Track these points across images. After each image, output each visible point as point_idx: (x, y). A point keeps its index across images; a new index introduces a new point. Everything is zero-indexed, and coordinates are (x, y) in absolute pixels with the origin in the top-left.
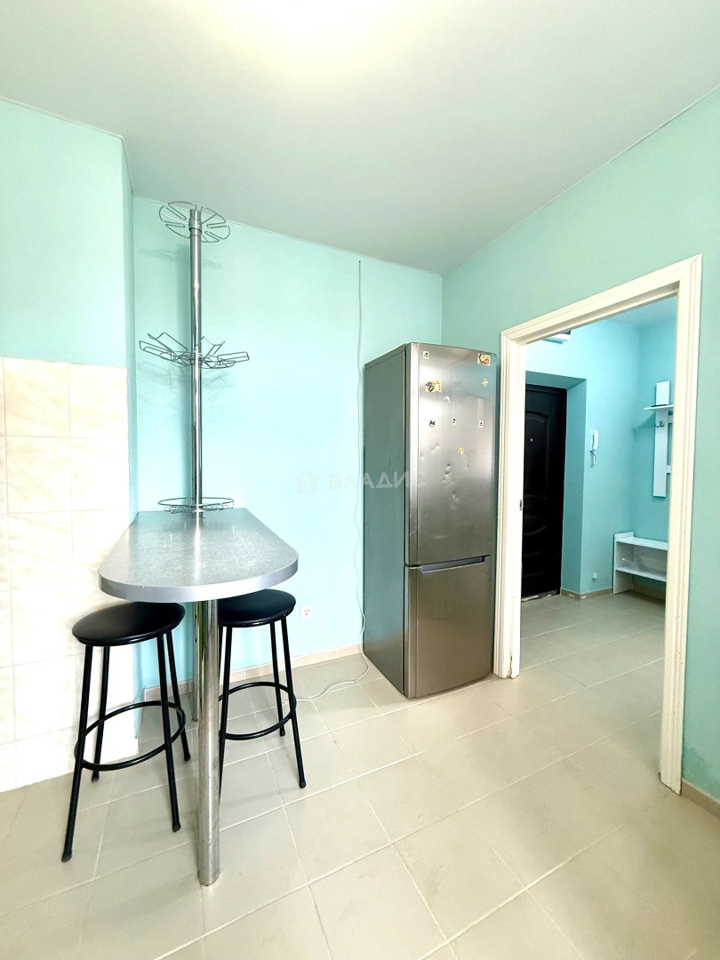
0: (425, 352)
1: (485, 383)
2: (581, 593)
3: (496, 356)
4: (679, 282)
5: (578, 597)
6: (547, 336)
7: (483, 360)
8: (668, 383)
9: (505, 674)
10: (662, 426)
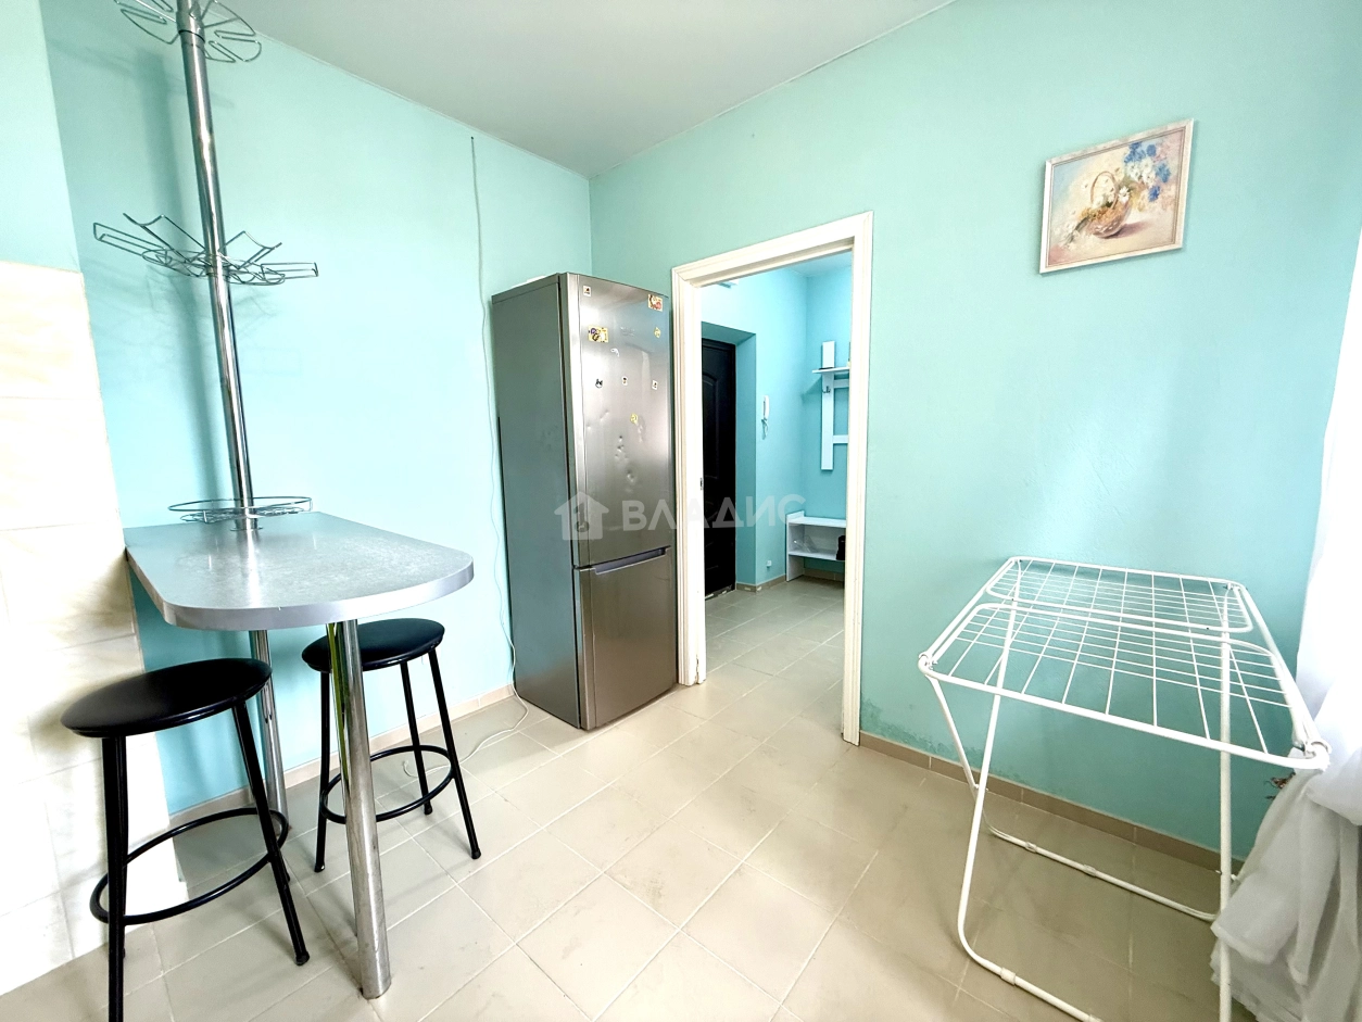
0: (585, 288)
1: (658, 333)
2: (757, 584)
3: (669, 299)
4: (853, 238)
5: (754, 589)
6: (724, 280)
7: (654, 303)
8: (833, 343)
9: (691, 681)
10: (828, 391)
